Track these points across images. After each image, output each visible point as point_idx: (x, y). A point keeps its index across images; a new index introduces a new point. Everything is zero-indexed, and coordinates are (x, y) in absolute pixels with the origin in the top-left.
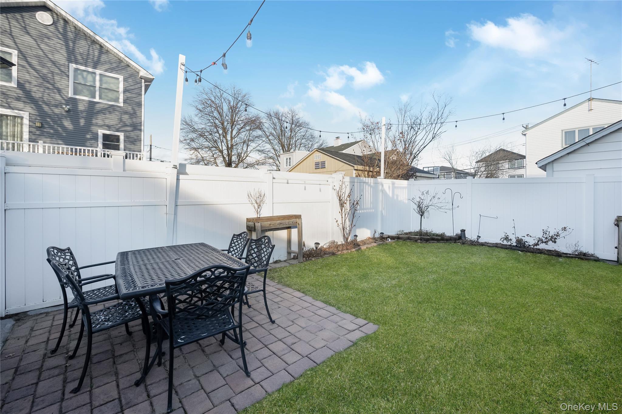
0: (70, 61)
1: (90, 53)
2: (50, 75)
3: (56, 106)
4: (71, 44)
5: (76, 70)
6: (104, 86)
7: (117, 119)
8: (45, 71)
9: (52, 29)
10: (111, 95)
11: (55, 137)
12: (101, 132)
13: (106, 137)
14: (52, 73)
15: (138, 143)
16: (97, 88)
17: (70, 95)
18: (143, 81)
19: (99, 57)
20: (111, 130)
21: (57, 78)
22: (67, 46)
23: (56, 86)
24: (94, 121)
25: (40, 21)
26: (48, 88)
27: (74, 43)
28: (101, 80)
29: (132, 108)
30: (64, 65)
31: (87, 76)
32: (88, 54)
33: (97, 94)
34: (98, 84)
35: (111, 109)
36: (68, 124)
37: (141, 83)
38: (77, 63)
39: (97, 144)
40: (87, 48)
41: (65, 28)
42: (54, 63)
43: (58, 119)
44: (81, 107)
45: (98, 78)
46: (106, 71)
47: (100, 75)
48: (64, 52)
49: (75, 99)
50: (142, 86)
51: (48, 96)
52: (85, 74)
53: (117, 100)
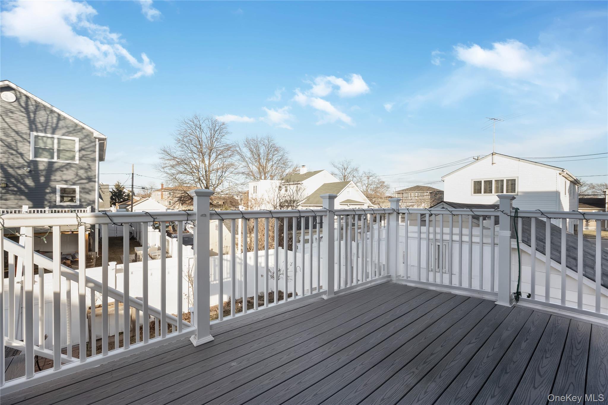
0: (31, 129)
1: (49, 121)
2: (13, 143)
3: (19, 168)
4: (32, 115)
5: (36, 137)
6: (62, 147)
7: (73, 175)
8: (9, 140)
9: (16, 104)
10: (68, 154)
11: (18, 193)
12: (59, 186)
13: (63, 191)
14: (16, 141)
15: (92, 193)
16: (55, 150)
17: (31, 159)
18: (97, 140)
19: (57, 124)
20: (68, 184)
21: (20, 145)
22: (29, 117)
23: (19, 152)
24: (53, 178)
25: (5, 100)
26: (12, 154)
27: (35, 113)
28: (59, 143)
29: (88, 164)
30: (26, 134)
31: (46, 140)
32: (47, 122)
33: (56, 155)
34: (56, 147)
35: (68, 166)
36: (30, 182)
37: (95, 142)
38: (37, 130)
39: (55, 197)
40: (47, 117)
41: (27, 103)
42: (17, 133)
43: (20, 179)
44: (41, 167)
45: (56, 141)
46: (63, 135)
47: (58, 138)
48: (26, 122)
49: (36, 161)
50: (96, 145)
51: (13, 161)
52: (45, 139)
53: (73, 158)
